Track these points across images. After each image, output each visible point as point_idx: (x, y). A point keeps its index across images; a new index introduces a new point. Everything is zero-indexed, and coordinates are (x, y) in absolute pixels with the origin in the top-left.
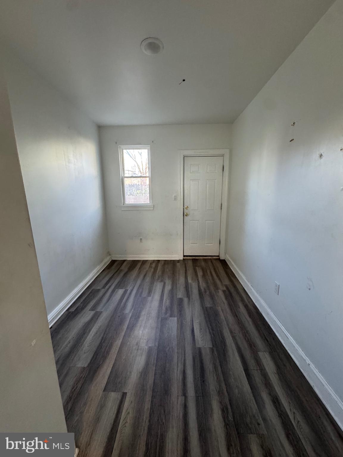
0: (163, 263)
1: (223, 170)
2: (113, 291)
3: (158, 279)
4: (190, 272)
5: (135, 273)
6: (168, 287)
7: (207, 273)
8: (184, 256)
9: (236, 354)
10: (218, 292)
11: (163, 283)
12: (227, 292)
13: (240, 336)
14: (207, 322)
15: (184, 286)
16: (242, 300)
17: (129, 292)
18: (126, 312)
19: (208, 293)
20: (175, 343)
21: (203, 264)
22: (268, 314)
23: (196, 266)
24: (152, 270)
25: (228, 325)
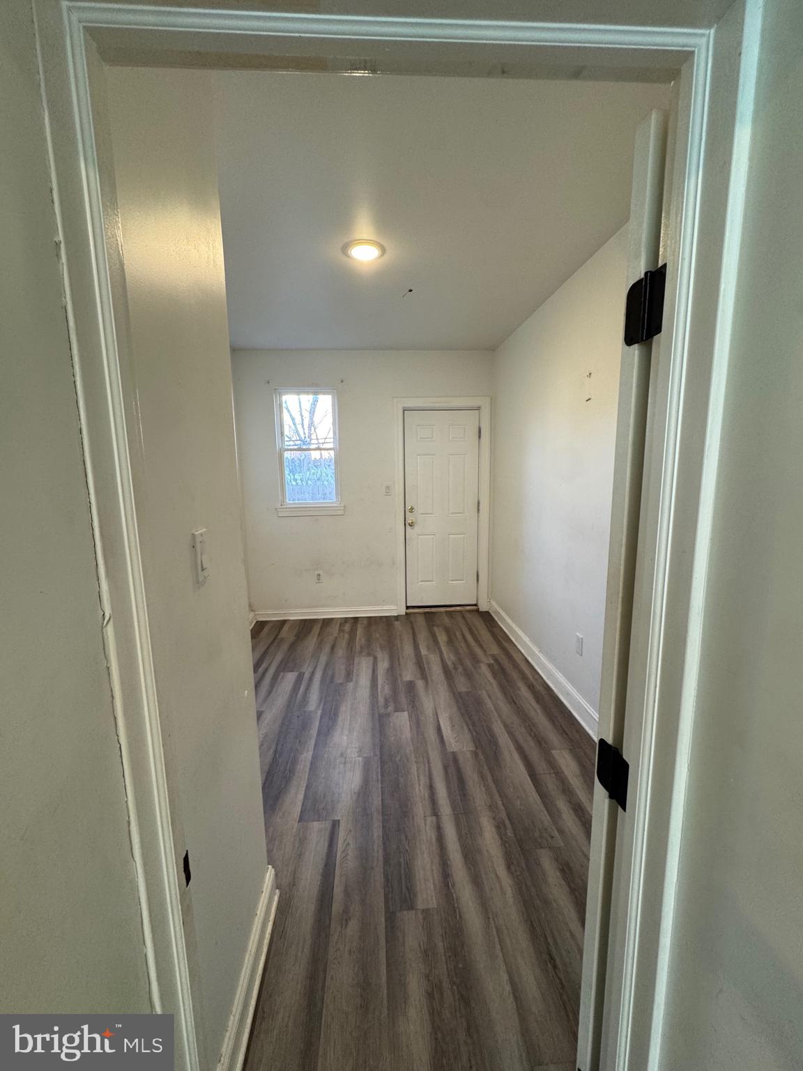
0: (365, 622)
1: (480, 437)
2: (275, 678)
3: (361, 652)
4: (423, 636)
5: (311, 642)
6: (383, 665)
7: (456, 636)
8: (408, 608)
9: (516, 756)
10: (480, 667)
11: (371, 659)
12: (496, 667)
13: (521, 733)
14: (462, 715)
15: (414, 660)
16: (524, 678)
17: (307, 676)
18: (310, 709)
19: (460, 670)
20: (409, 749)
21: (447, 621)
22: (568, 694)
23: (433, 625)
24: (347, 636)
25: (500, 716)
